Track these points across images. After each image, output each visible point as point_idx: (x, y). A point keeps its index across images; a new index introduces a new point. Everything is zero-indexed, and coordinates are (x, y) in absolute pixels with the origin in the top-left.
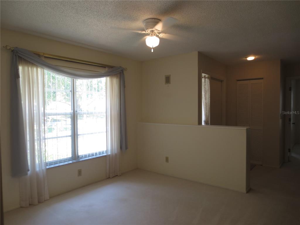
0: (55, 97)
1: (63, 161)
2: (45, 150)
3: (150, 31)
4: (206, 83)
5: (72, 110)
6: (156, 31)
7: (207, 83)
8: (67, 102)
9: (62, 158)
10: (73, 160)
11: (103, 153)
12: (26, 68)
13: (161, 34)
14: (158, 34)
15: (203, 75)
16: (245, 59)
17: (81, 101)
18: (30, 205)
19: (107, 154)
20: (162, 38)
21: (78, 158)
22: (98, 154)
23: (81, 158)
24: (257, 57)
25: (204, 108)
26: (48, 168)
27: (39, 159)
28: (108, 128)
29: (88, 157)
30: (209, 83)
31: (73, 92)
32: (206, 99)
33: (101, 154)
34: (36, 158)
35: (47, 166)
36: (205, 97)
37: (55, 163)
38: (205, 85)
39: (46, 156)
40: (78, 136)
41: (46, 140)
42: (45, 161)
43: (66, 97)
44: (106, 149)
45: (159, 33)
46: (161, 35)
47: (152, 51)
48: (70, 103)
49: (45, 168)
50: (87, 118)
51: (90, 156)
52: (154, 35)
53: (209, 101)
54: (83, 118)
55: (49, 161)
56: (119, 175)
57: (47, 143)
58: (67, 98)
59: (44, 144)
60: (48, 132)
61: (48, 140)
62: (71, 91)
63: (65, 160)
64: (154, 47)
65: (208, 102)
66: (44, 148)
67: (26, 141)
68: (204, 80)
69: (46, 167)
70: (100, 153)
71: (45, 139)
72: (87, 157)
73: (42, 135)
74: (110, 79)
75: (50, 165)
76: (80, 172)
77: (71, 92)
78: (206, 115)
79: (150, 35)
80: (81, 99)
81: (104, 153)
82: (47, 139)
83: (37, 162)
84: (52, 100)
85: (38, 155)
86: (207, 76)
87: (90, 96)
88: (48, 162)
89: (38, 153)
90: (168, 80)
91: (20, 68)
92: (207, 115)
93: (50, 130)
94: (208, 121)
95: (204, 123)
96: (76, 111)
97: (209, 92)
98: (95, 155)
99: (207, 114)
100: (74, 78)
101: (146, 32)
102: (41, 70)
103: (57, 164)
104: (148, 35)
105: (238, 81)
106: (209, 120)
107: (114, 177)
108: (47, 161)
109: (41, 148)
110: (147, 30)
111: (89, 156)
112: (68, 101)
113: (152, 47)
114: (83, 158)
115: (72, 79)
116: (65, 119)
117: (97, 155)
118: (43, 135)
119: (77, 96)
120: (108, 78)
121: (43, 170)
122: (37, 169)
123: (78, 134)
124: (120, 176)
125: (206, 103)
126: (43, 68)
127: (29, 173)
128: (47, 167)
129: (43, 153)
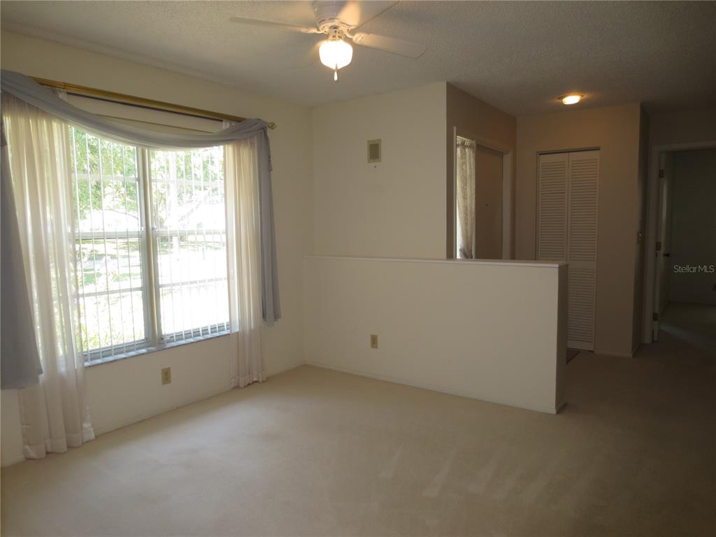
0: (98, 198)
1: (125, 349)
2: (80, 324)
3: (331, 27)
4: (465, 158)
5: (141, 225)
6: (343, 28)
7: (467, 158)
8: (131, 212)
9: (121, 342)
10: (148, 346)
11: (222, 328)
12: (22, 121)
13: (356, 36)
14: (349, 36)
15: (459, 139)
16: (559, 101)
17: (165, 208)
18: (47, 453)
19: (231, 331)
20: (358, 45)
21: (161, 341)
22: (209, 331)
23: (169, 342)
24: (586, 96)
25: (460, 218)
26: (90, 366)
27: (66, 347)
28: (231, 271)
29: (186, 338)
30: (472, 160)
31: (144, 180)
32: (465, 198)
33: (216, 332)
34: (59, 343)
35: (86, 361)
36: (462, 192)
37: (105, 353)
38: (464, 163)
39: (84, 340)
40: (161, 289)
41: (81, 299)
42: (79, 351)
43: (128, 199)
44: (228, 320)
45: (353, 32)
46: (359, 38)
47: (336, 78)
48: (137, 214)
49: (81, 365)
50: (182, 249)
51: (191, 337)
52: (340, 37)
53: (474, 201)
54: (172, 250)
55: (90, 349)
56: (261, 381)
57: (84, 308)
58: (130, 203)
59: (76, 313)
60: (84, 281)
61: (86, 298)
62: (138, 180)
63: (129, 347)
64: (339, 68)
65: (471, 205)
66: (76, 319)
67: (30, 301)
68: (461, 152)
69: (83, 364)
70: (213, 329)
71: (78, 296)
72: (182, 339)
73: (71, 288)
74: (234, 149)
75: (92, 359)
76: (166, 376)
77: (137, 183)
78: (465, 237)
79: (331, 37)
80: (165, 203)
81: (224, 330)
82: (83, 295)
83: (61, 352)
84: (91, 206)
85: (63, 337)
86: (468, 142)
87: (186, 197)
88: (87, 352)
89: (63, 334)
90: (374, 151)
91: (7, 121)
92: (469, 234)
93: (90, 279)
94: (471, 251)
95: (461, 256)
96: (153, 229)
97: (474, 181)
98: (203, 335)
99: (467, 234)
100: (143, 148)
101: (318, 30)
102: (61, 126)
103: (110, 355)
104: (324, 37)
105: (540, 154)
106: (473, 248)
107: (249, 384)
108: (85, 350)
109: (68, 321)
110: (322, 26)
111: (188, 335)
112: (134, 210)
113: (334, 68)
114: (173, 341)
115: (140, 149)
116: (127, 254)
117: (208, 333)
118: (74, 288)
119: (154, 196)
120: (230, 148)
121: (76, 370)
122: (62, 368)
123: (160, 283)
124: (263, 382)
125: (466, 208)
126: (66, 122)
127: (42, 377)
128: (87, 364)
129: (74, 332)
